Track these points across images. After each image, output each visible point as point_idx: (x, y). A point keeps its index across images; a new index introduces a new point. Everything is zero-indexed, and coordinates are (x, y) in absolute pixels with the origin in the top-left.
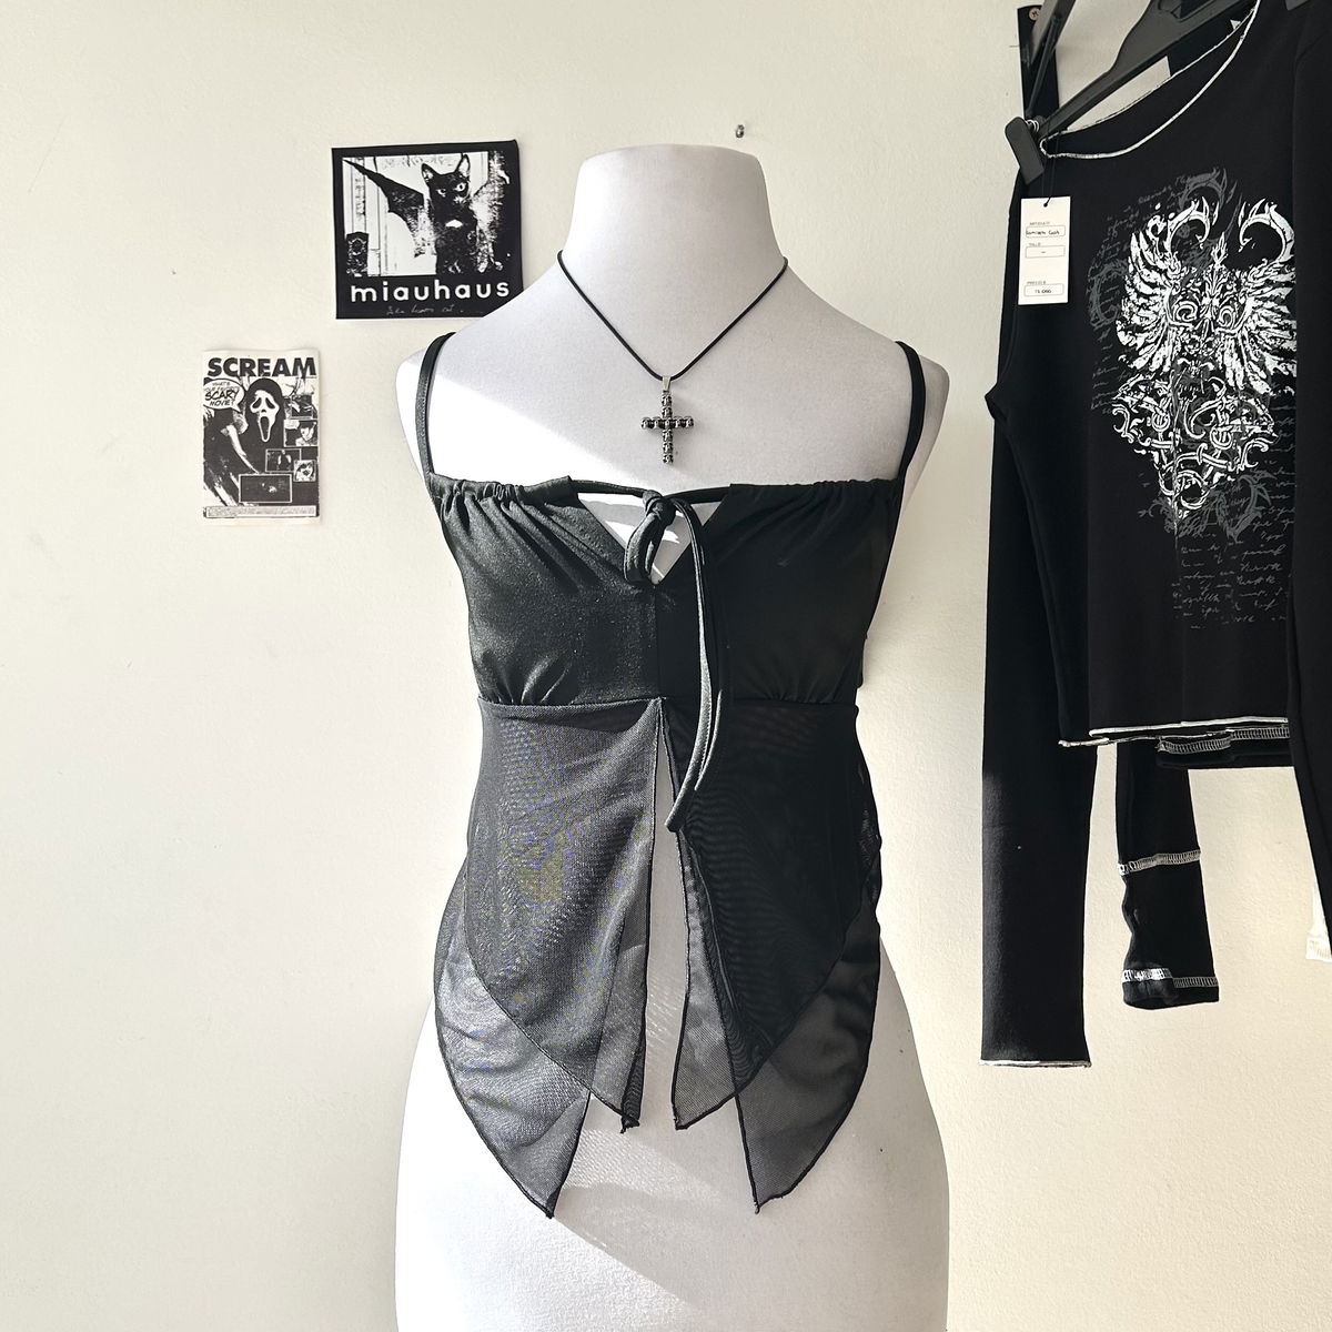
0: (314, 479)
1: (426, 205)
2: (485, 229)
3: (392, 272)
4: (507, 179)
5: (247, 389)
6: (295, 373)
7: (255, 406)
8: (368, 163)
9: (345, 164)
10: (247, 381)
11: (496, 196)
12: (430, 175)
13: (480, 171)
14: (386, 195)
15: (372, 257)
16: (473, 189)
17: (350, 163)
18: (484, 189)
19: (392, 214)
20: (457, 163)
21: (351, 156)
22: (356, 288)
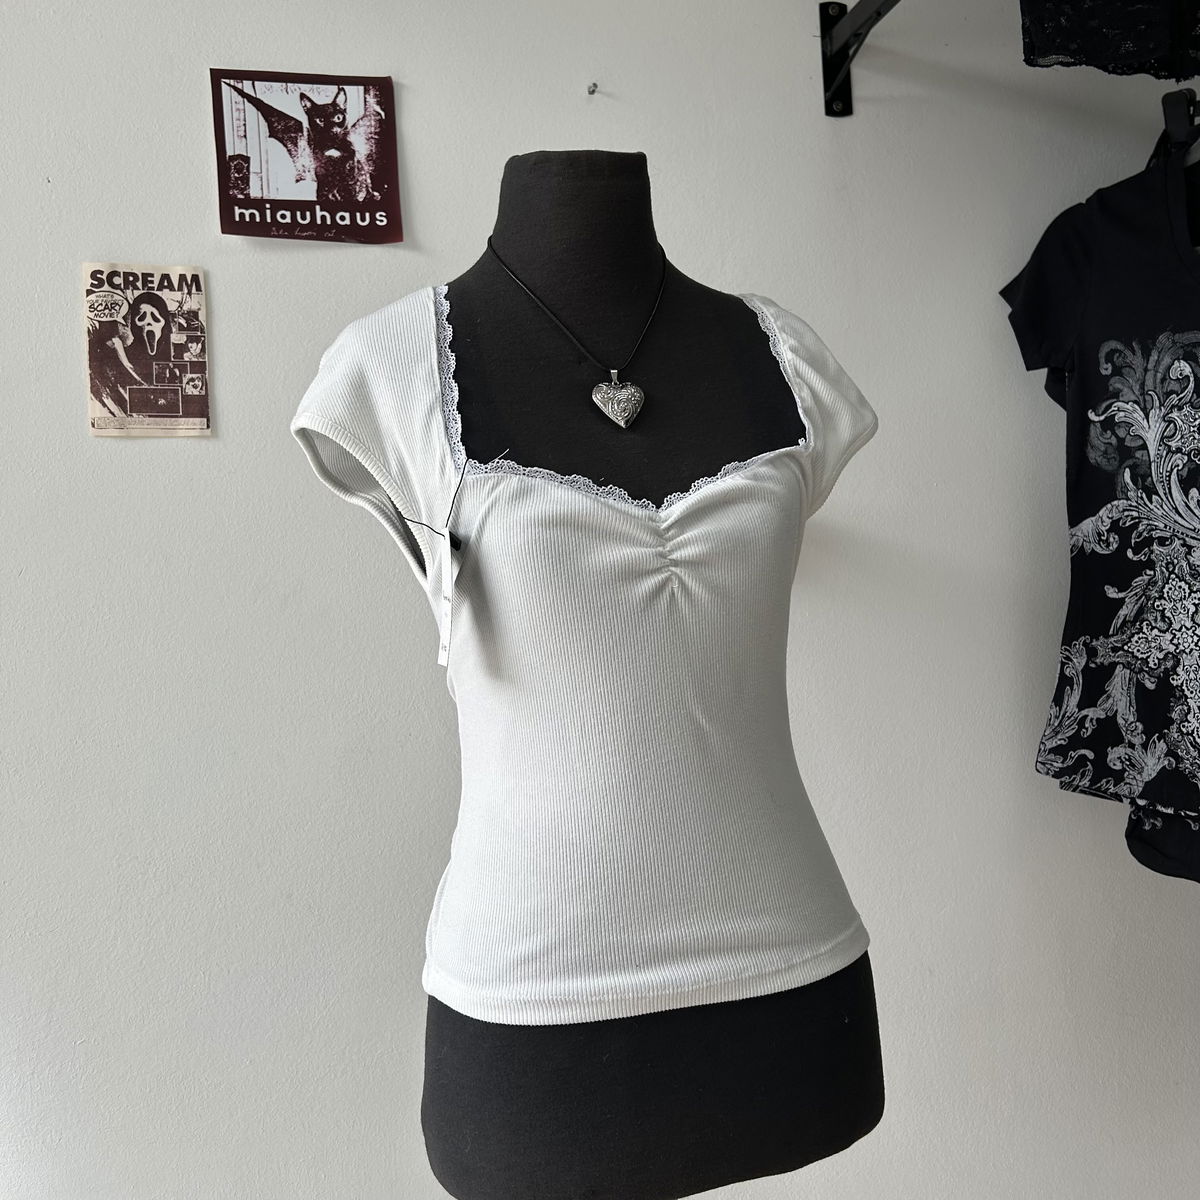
0: (203, 393)
1: (305, 133)
2: (363, 160)
3: (273, 196)
4: (383, 114)
5: (131, 302)
6: (180, 289)
7: (139, 320)
8: (247, 86)
9: (224, 87)
10: (131, 295)
11: (373, 129)
12: (309, 104)
13: (356, 104)
14: (266, 120)
15: (254, 180)
16: (350, 122)
17: (228, 85)
18: (361, 122)
19: (272, 139)
20: (334, 95)
21: (230, 79)
22: (240, 208)
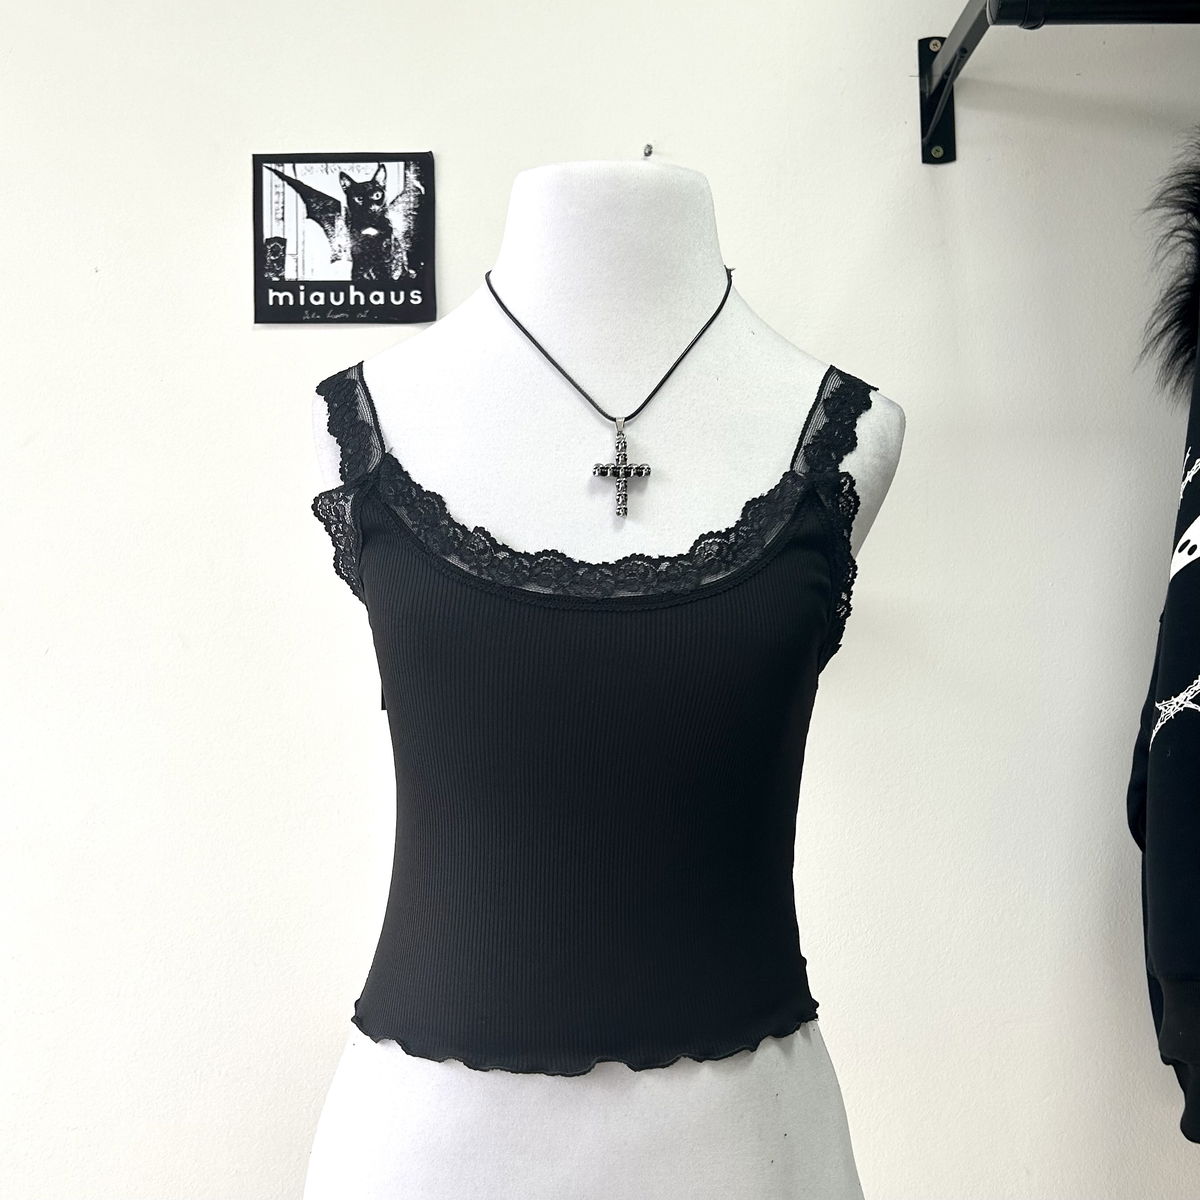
1: (343, 213)
2: (400, 238)
3: (307, 278)
4: (422, 189)
8: (287, 169)
9: (265, 170)
11: (412, 206)
12: (348, 183)
13: (396, 181)
14: (305, 201)
15: (289, 263)
16: (389, 198)
17: (270, 169)
18: (400, 199)
19: (310, 220)
20: (374, 172)
21: (270, 162)
22: (274, 291)
